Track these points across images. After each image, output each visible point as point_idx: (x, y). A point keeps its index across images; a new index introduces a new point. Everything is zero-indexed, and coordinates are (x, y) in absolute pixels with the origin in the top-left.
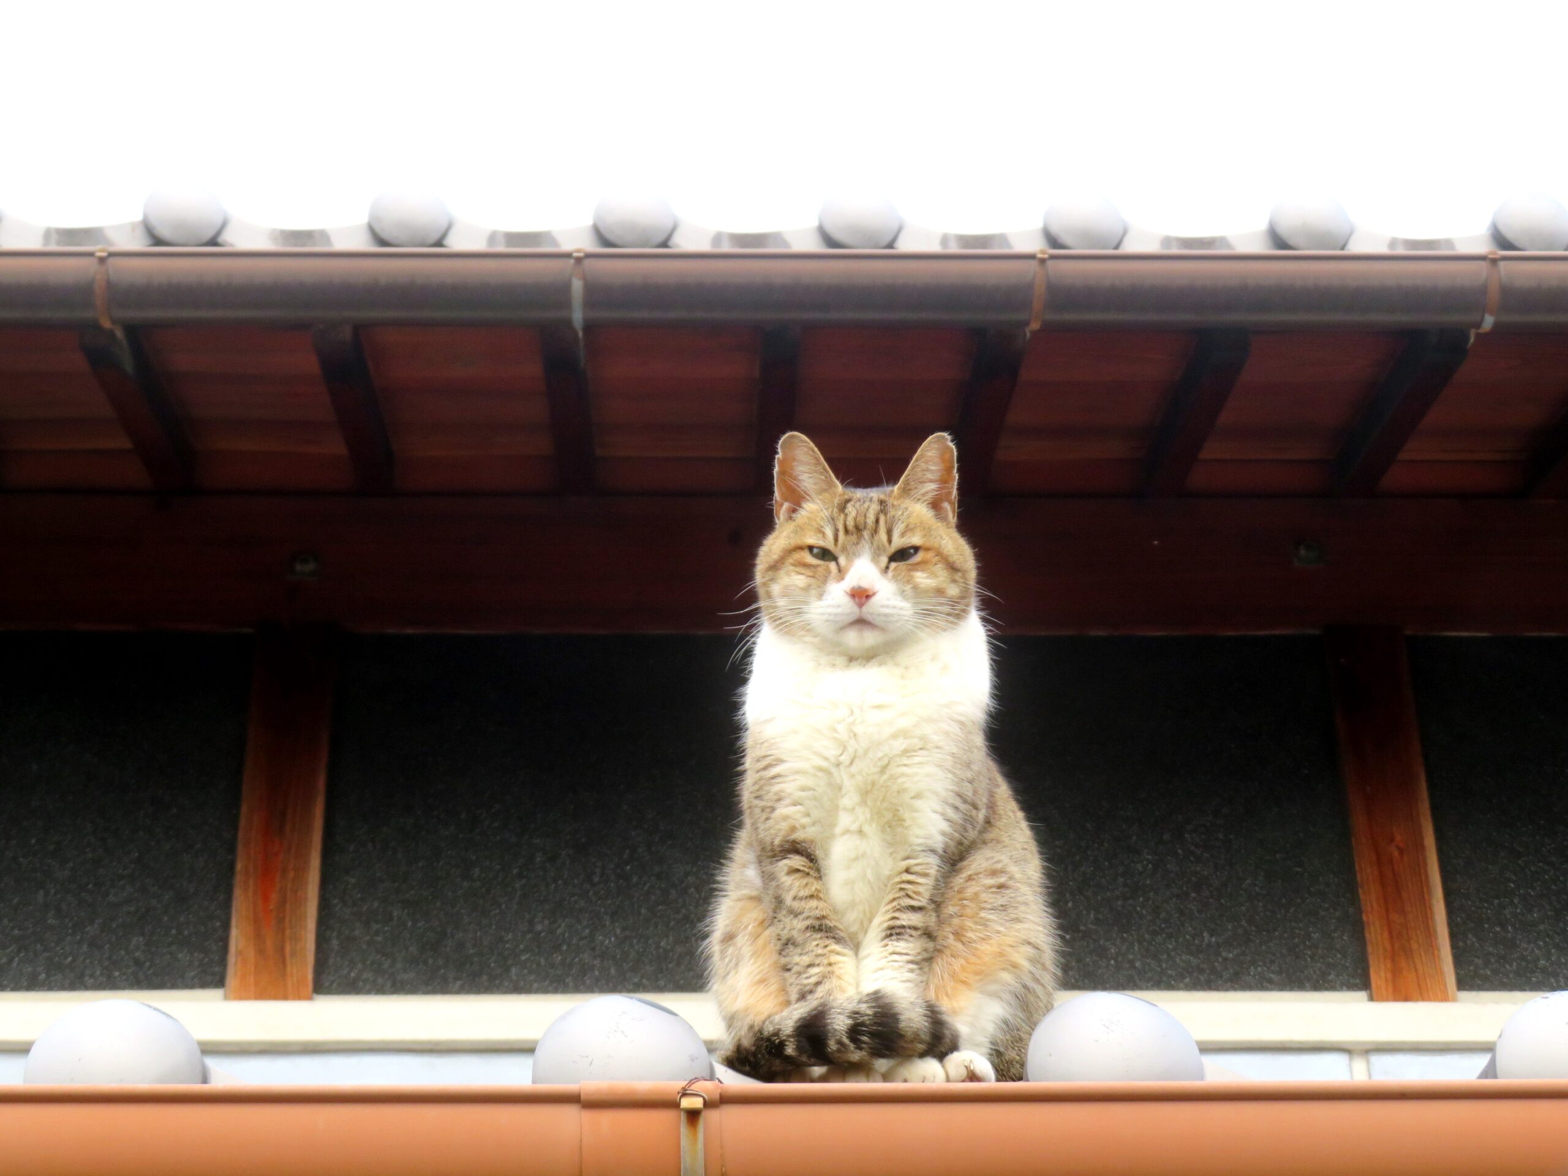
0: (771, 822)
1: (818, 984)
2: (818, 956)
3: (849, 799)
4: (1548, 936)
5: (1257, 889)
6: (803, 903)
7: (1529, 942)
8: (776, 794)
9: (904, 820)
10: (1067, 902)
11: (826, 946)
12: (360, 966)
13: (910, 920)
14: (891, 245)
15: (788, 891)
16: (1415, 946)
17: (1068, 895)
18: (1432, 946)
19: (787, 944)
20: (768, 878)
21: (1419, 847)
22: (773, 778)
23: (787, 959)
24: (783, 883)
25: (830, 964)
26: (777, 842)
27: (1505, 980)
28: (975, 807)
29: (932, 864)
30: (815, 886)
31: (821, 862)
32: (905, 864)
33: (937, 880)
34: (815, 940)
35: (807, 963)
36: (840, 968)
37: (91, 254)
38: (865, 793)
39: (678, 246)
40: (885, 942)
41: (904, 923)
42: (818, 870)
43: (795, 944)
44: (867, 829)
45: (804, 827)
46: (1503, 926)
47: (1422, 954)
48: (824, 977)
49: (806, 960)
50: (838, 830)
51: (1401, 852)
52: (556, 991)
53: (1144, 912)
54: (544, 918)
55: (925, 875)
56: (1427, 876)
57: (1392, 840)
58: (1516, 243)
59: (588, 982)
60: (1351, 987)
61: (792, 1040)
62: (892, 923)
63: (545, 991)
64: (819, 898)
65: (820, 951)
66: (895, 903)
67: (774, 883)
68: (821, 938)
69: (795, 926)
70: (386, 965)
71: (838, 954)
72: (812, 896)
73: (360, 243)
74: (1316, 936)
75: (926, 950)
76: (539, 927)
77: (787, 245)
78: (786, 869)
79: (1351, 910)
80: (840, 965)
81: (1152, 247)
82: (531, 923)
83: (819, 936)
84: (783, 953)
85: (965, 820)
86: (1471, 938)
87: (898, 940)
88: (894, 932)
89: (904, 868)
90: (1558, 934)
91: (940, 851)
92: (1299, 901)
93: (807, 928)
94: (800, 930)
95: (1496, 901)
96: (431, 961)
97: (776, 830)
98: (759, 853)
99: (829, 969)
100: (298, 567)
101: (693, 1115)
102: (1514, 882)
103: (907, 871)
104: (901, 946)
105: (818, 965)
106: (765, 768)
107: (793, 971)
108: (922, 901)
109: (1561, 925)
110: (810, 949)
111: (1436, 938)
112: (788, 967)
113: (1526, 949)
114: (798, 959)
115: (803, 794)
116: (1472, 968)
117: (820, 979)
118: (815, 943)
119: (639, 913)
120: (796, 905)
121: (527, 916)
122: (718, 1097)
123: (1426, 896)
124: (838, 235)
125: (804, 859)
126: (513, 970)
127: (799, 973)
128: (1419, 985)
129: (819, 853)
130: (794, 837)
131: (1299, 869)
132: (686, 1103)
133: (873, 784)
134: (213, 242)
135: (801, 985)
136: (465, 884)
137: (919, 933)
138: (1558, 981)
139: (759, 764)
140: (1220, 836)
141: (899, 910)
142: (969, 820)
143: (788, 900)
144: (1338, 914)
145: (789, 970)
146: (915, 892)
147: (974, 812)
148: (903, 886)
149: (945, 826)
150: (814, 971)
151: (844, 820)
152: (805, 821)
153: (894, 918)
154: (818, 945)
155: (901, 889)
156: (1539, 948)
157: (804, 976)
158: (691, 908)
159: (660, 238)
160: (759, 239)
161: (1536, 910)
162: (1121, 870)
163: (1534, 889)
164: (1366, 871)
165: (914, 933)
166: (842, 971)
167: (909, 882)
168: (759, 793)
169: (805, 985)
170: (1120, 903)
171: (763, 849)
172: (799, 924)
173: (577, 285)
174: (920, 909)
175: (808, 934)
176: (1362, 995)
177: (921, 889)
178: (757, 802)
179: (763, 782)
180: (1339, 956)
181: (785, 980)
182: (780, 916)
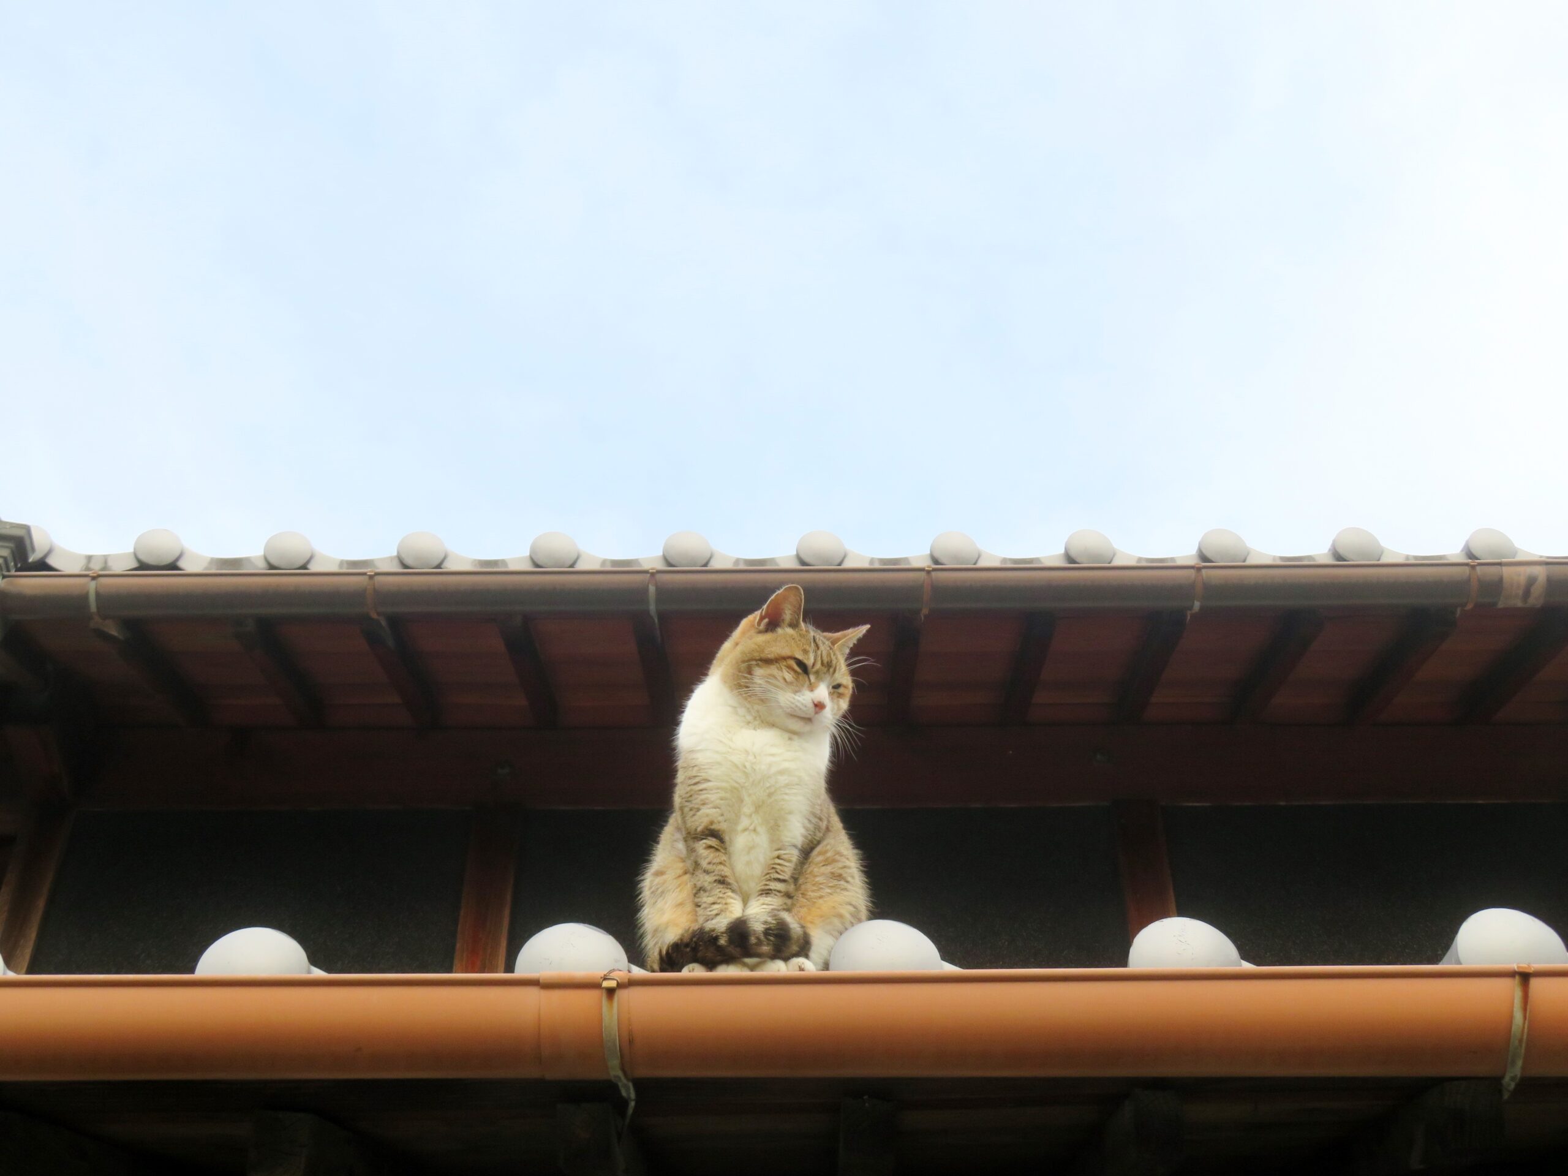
0: (695, 818)
1: (717, 915)
2: (719, 898)
3: (747, 809)
6: (714, 867)
8: (702, 800)
9: (779, 826)
11: (724, 893)
13: (776, 886)
15: (705, 859)
19: (699, 890)
20: (691, 850)
22: (701, 790)
23: (699, 900)
24: (701, 854)
25: (726, 904)
26: (699, 829)
28: (821, 819)
29: (794, 855)
30: (724, 858)
31: (728, 843)
32: (777, 853)
33: (796, 865)
34: (719, 888)
35: (712, 902)
36: (732, 907)
37: (364, 574)
38: (758, 808)
40: (759, 898)
41: (771, 888)
42: (725, 849)
43: (705, 891)
44: (759, 829)
45: (719, 822)
48: (722, 911)
49: (711, 900)
50: (740, 827)
55: (789, 861)
58: (1213, 560)
61: (725, 935)
62: (763, 887)
64: (725, 865)
65: (721, 895)
66: (768, 876)
67: (694, 854)
68: (723, 888)
69: (706, 880)
71: (732, 898)
72: (721, 863)
73: (523, 566)
75: (785, 904)
78: (704, 845)
80: (733, 905)
83: (722, 886)
84: (697, 896)
85: (815, 828)
87: (766, 897)
88: (766, 892)
89: (776, 856)
91: (800, 846)
93: (715, 881)
94: (710, 883)
97: (700, 821)
98: (685, 836)
99: (726, 906)
101: (611, 992)
103: (778, 857)
104: (768, 900)
105: (719, 903)
106: (696, 784)
107: (702, 907)
108: (786, 877)
110: (715, 893)
112: (699, 904)
114: (706, 899)
115: (722, 802)
117: (719, 912)
118: (719, 890)
120: (710, 867)
122: (627, 980)
125: (718, 841)
127: (705, 908)
129: (727, 838)
130: (713, 827)
132: (605, 984)
133: (763, 802)
134: (438, 567)
135: (706, 915)
137: (782, 894)
139: (690, 781)
141: (769, 880)
142: (817, 828)
143: (704, 864)
145: (699, 906)
146: (781, 871)
147: (821, 823)
148: (774, 866)
149: (803, 831)
150: (716, 906)
151: (744, 822)
152: (720, 818)
153: (766, 885)
154: (720, 892)
155: (773, 868)
157: (709, 909)
165: (777, 894)
166: (733, 909)
167: (779, 864)
168: (690, 799)
169: (709, 916)
171: (689, 833)
172: (709, 879)
173: (652, 589)
174: (784, 881)
175: (715, 884)
177: (786, 869)
178: (687, 804)
179: (692, 792)
181: (696, 912)
182: (697, 873)
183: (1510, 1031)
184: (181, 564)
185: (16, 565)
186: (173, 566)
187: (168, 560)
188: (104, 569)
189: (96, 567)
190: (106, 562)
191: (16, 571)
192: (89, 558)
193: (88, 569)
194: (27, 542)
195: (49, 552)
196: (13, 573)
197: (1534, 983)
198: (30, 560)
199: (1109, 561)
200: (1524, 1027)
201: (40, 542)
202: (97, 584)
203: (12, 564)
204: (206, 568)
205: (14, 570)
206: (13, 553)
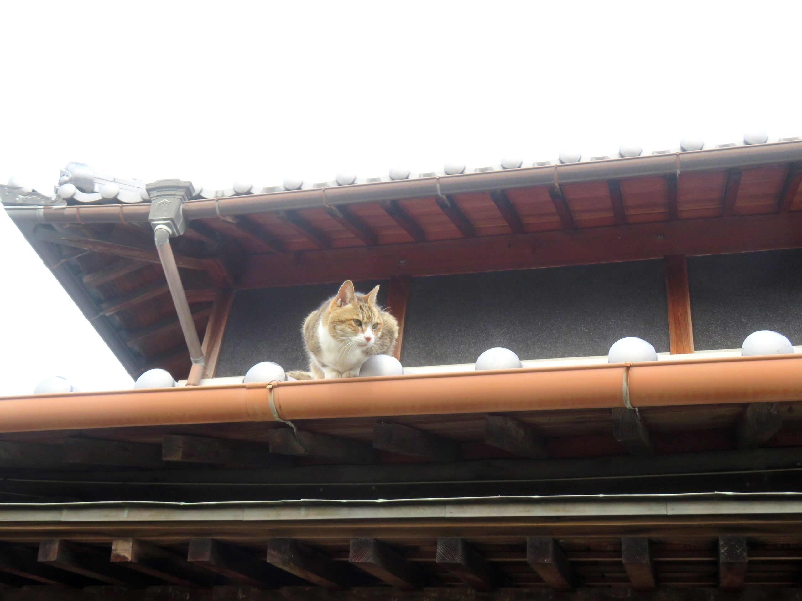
4: (722, 335)
5: (642, 327)
7: (716, 336)
10: (591, 333)
12: (411, 360)
14: (519, 167)
16: (683, 339)
17: (591, 331)
18: (688, 339)
21: (686, 312)
27: (709, 347)
37: (321, 190)
39: (465, 173)
46: (709, 333)
47: (685, 341)
51: (681, 314)
52: (459, 363)
53: (611, 335)
54: (457, 345)
56: (688, 320)
57: (679, 311)
58: (686, 150)
59: (467, 361)
60: (666, 351)
63: (456, 364)
70: (418, 359)
73: (388, 180)
74: (657, 338)
76: (456, 348)
77: (493, 170)
79: (667, 331)
81: (588, 160)
82: (454, 347)
86: (700, 337)
90: (724, 334)
92: (653, 329)
95: (707, 326)
96: (429, 358)
100: (401, 262)
101: (270, 389)
102: (713, 321)
109: (725, 331)
111: (689, 337)
113: (715, 339)
116: (699, 344)
119: (481, 342)
121: (453, 345)
123: (687, 326)
124: (506, 166)
126: (449, 359)
128: (684, 350)
131: (653, 321)
132: (268, 387)
134: (353, 183)
136: (438, 338)
138: (723, 347)
140: (633, 313)
144: (663, 332)
156: (719, 338)
158: (494, 341)
159: (461, 171)
160: (486, 169)
161: (719, 328)
162: (606, 324)
163: (718, 322)
164: (671, 321)
170: (605, 333)
173: (438, 185)
176: (669, 353)
180: (663, 343)
183: (622, 390)
184: (252, 191)
185: (188, 198)
186: (249, 193)
187: (246, 190)
188: (222, 196)
189: (219, 195)
190: (223, 193)
191: (188, 200)
192: (217, 192)
193: (216, 196)
194: (191, 188)
195: (201, 191)
196: (187, 201)
197: (633, 371)
198: (194, 195)
199: (639, 154)
200: (627, 390)
201: (197, 187)
202: (218, 203)
203: (186, 197)
204: (261, 192)
205: (187, 200)
206: (186, 193)
